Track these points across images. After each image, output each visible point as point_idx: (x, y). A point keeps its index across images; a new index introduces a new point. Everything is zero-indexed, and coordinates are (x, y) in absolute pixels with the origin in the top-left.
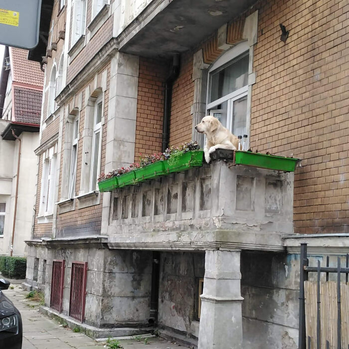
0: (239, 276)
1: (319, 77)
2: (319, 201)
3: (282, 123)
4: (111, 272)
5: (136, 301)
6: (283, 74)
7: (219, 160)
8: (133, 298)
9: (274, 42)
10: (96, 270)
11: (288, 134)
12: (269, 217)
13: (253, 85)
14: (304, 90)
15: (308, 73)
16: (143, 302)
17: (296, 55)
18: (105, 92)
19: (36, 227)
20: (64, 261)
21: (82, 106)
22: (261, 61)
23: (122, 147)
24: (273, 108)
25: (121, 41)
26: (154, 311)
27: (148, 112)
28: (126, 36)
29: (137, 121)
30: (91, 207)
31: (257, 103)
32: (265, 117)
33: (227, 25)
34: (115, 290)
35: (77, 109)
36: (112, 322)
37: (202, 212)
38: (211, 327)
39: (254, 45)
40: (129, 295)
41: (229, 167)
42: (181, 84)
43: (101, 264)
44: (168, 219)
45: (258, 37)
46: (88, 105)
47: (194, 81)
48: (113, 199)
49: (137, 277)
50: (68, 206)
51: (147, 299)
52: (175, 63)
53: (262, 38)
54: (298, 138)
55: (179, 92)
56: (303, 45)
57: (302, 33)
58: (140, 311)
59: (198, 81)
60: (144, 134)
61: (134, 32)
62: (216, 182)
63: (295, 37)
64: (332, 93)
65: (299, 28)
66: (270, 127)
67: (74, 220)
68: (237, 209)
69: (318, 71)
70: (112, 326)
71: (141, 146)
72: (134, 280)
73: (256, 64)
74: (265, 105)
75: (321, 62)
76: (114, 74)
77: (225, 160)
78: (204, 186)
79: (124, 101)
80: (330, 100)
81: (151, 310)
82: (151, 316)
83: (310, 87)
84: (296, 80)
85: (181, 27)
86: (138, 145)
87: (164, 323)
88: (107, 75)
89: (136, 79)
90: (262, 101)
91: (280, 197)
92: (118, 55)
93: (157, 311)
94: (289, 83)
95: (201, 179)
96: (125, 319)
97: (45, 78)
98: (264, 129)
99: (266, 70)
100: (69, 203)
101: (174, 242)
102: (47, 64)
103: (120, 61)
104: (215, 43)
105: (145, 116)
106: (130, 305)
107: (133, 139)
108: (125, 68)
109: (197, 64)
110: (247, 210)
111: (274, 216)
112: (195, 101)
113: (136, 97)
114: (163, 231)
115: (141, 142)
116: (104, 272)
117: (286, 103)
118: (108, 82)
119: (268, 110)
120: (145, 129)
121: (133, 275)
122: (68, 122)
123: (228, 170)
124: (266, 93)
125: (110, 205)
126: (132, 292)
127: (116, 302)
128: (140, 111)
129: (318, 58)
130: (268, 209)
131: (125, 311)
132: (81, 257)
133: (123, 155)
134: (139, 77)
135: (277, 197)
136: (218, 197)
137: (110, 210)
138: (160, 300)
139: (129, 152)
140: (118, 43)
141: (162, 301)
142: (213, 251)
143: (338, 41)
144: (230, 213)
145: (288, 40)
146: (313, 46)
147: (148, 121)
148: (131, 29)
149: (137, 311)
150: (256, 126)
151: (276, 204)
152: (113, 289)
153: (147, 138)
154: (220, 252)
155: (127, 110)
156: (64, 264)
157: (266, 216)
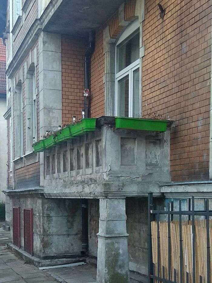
0: (125, 217)
1: (185, 50)
2: (185, 155)
3: (162, 91)
4: (49, 216)
5: (71, 237)
6: (162, 47)
7: (105, 125)
8: (68, 235)
9: (156, 19)
10: (38, 215)
11: (166, 100)
12: (149, 169)
13: (143, 57)
14: (175, 61)
15: (178, 47)
16: (77, 238)
17: (171, 30)
18: (37, 66)
19: (9, 180)
20: (20, 208)
21: (23, 79)
22: (148, 36)
23: (51, 114)
24: (156, 77)
25: (43, 22)
26: (85, 245)
27: (72, 83)
28: (46, 17)
29: (62, 91)
30: (34, 164)
31: (146, 73)
32: (151, 85)
33: (125, 4)
34: (53, 230)
35: (20, 81)
36: (52, 255)
37: (97, 168)
38: (103, 257)
39: (143, 21)
40: (65, 233)
41: (114, 131)
42: (96, 57)
43: (40, 210)
44: (78, 173)
45: (145, 15)
46: (27, 78)
47: (104, 54)
48: (46, 157)
49: (70, 219)
50: (20, 163)
51: (79, 236)
52: (90, 39)
53: (148, 15)
54: (172, 103)
55: (95, 64)
56: (174, 22)
57: (174, 11)
58: (74, 245)
59: (107, 54)
60: (70, 101)
61: (51, 14)
62: (104, 143)
63: (169, 14)
64: (193, 63)
65: (172, 7)
66: (154, 94)
67: (24, 175)
68: (122, 165)
69: (184, 45)
70: (52, 258)
71: (67, 112)
72: (68, 221)
73: (145, 39)
74: (151, 75)
75: (187, 37)
76: (41, 51)
77: (110, 125)
78: (99, 147)
79: (51, 75)
80: (192, 71)
81: (83, 244)
82: (83, 249)
83: (179, 59)
84: (170, 53)
85: (88, 7)
86: (64, 112)
87: (92, 254)
88: (37, 52)
89: (60, 54)
90: (149, 71)
91: (159, 153)
92: (42, 34)
93: (88, 244)
94: (166, 56)
95: (95, 141)
96: (62, 252)
97: (7, 52)
98: (151, 95)
99: (151, 44)
100: (20, 161)
101: (81, 192)
102: (7, 39)
103: (45, 40)
104: (117, 20)
105: (69, 86)
106: (66, 241)
107: (60, 107)
108: (49, 46)
109: (106, 39)
110: (131, 165)
111: (154, 168)
112: (106, 72)
113: (61, 70)
114: (75, 183)
115: (68, 108)
116: (43, 216)
117: (164, 73)
118: (38, 58)
119: (153, 79)
120: (70, 97)
121: (67, 217)
122: (16, 92)
123: (113, 133)
124: (151, 64)
125: (44, 162)
126: (67, 231)
127: (55, 239)
128: (64, 82)
129: (184, 33)
130: (149, 163)
131: (62, 246)
132: (29, 204)
133: (53, 121)
134: (62, 53)
135: (156, 153)
136: (106, 156)
137: (45, 166)
138: (89, 236)
139: (57, 118)
140: (42, 24)
141: (91, 237)
142: (104, 199)
143: (197, 18)
144: (116, 168)
145: (165, 18)
146: (181, 23)
147: (72, 90)
148: (48, 11)
149: (72, 245)
150: (146, 93)
151: (156, 158)
152: (51, 229)
153: (72, 105)
154: (108, 200)
155: (53, 82)
156: (20, 210)
157: (147, 169)
